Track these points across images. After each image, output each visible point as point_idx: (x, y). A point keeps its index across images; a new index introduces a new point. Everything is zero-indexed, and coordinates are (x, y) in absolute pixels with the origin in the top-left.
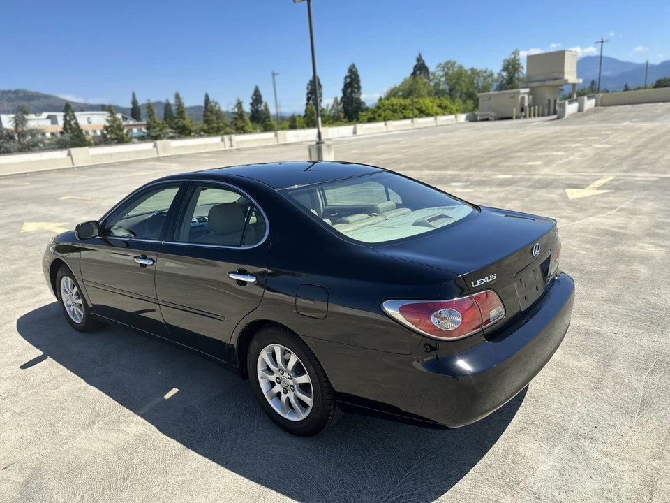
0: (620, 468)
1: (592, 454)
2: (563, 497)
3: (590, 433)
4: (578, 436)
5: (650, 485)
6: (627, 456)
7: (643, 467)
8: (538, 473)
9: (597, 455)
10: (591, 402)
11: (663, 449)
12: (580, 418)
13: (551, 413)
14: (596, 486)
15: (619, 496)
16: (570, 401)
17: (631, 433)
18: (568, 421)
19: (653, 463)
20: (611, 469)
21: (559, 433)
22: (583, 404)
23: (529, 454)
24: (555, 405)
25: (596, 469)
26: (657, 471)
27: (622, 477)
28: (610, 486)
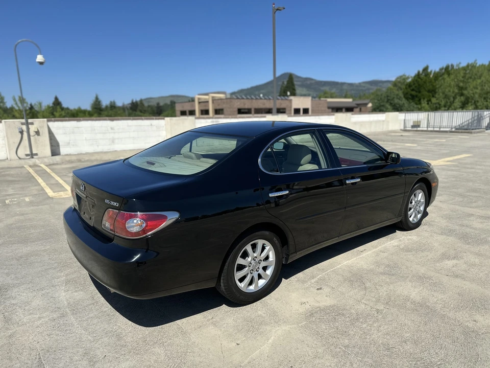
0: (28, 317)
1: (47, 313)
2: (43, 292)
3: (58, 322)
4: (63, 316)
5: (7, 320)
6: (28, 325)
7: (15, 326)
8: (63, 291)
9: (44, 315)
10: (78, 340)
11: (9, 343)
12: (73, 325)
13: (91, 315)
14: (33, 304)
15: (20, 307)
16: (90, 330)
17: (35, 339)
18: (77, 319)
19: (11, 331)
20: (30, 314)
21: (74, 310)
22: (81, 334)
23: (76, 294)
24: (95, 321)
25: (38, 309)
26: (7, 329)
27: (24, 314)
28: (26, 308)
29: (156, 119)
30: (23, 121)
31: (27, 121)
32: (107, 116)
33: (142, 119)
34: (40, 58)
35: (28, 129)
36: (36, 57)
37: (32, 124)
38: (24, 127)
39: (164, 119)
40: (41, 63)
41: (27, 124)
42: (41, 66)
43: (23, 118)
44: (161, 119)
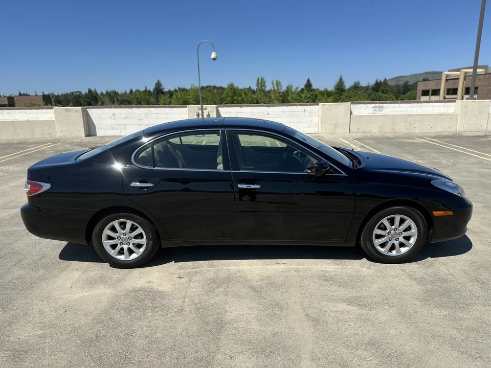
29: (310, 105)
30: (200, 106)
31: (202, 107)
32: (264, 102)
33: (296, 105)
34: (213, 55)
35: (203, 113)
36: (211, 55)
37: (206, 109)
38: (200, 112)
39: (318, 105)
40: (214, 59)
41: (202, 109)
42: (214, 61)
43: (199, 104)
44: (315, 105)
